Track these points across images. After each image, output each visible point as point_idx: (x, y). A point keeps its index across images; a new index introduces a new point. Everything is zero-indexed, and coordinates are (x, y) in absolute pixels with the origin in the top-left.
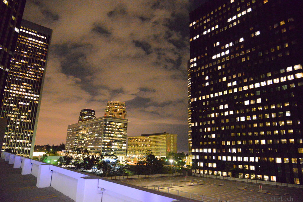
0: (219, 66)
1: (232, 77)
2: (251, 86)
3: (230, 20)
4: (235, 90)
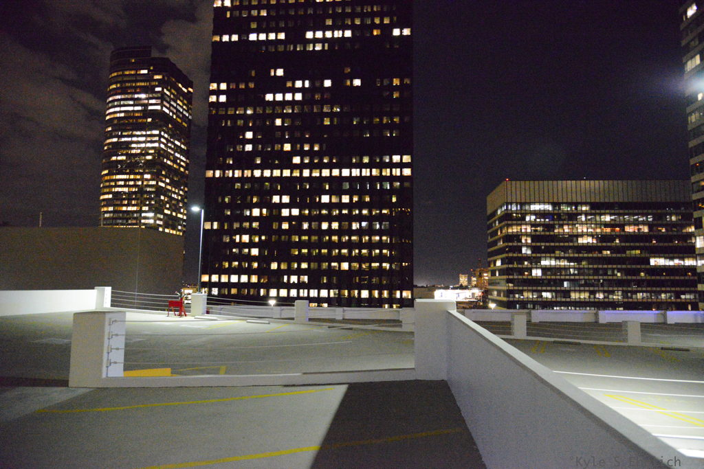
0: (279, 118)
1: (302, 147)
2: (336, 172)
3: (309, 35)
4: (306, 173)
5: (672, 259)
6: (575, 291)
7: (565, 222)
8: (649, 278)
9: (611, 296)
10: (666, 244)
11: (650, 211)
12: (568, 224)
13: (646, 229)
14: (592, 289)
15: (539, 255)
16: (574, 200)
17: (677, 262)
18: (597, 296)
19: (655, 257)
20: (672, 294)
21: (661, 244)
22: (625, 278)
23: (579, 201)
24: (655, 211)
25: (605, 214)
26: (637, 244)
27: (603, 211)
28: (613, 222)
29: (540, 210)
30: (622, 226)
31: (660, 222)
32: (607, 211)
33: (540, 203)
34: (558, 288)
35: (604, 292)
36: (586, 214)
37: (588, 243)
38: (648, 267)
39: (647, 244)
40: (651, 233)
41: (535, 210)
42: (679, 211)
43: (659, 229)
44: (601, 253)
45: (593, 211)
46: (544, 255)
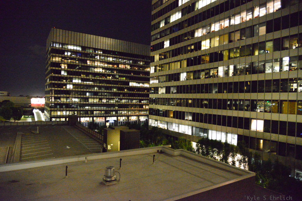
5: (139, 83)
6: (91, 98)
7: (88, 59)
8: (128, 92)
9: (110, 101)
10: (137, 76)
11: (131, 58)
12: (90, 60)
13: (129, 67)
14: (100, 97)
15: (71, 76)
16: (94, 47)
17: (141, 85)
18: (103, 101)
19: (132, 82)
20: (138, 100)
21: (135, 76)
22: (117, 92)
23: (97, 47)
24: (133, 59)
25: (110, 57)
26: (124, 75)
27: (109, 55)
28: (113, 62)
29: (74, 50)
30: (118, 64)
31: (135, 64)
32: (111, 55)
33: (74, 45)
34: (82, 96)
35: (107, 99)
36: (100, 55)
37: (100, 72)
38: (128, 86)
39: (129, 75)
40: (131, 70)
41: (71, 49)
42: (144, 60)
43: (135, 68)
44: (106, 77)
45: (104, 54)
46: (74, 76)
